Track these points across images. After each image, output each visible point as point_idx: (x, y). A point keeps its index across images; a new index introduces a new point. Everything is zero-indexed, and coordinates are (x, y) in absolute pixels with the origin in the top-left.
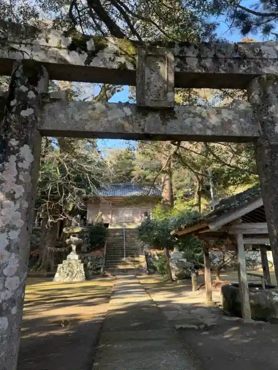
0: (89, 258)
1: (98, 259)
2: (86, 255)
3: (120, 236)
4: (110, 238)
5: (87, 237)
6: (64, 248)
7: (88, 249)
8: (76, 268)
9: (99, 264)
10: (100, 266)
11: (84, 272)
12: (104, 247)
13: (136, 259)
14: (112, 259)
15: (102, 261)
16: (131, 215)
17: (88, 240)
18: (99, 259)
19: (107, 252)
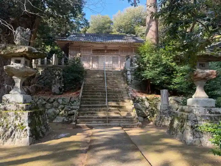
0: (60, 101)
1: (71, 102)
2: (56, 97)
3: (101, 77)
4: (88, 79)
5: (59, 75)
6: (27, 87)
7: (60, 89)
8: (13, 118)
9: (72, 109)
10: (74, 111)
11: (28, 128)
12: (80, 88)
13: (121, 104)
14: (89, 103)
15: (76, 106)
16: (111, 62)
17: (60, 79)
18: (73, 103)
19: (83, 94)
